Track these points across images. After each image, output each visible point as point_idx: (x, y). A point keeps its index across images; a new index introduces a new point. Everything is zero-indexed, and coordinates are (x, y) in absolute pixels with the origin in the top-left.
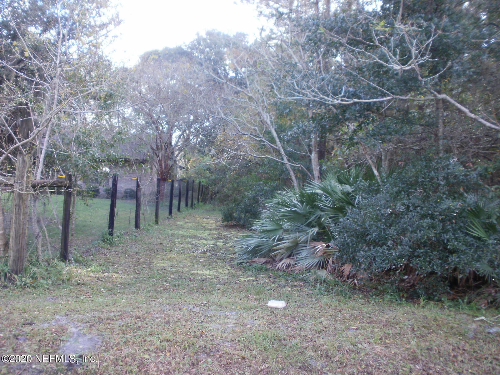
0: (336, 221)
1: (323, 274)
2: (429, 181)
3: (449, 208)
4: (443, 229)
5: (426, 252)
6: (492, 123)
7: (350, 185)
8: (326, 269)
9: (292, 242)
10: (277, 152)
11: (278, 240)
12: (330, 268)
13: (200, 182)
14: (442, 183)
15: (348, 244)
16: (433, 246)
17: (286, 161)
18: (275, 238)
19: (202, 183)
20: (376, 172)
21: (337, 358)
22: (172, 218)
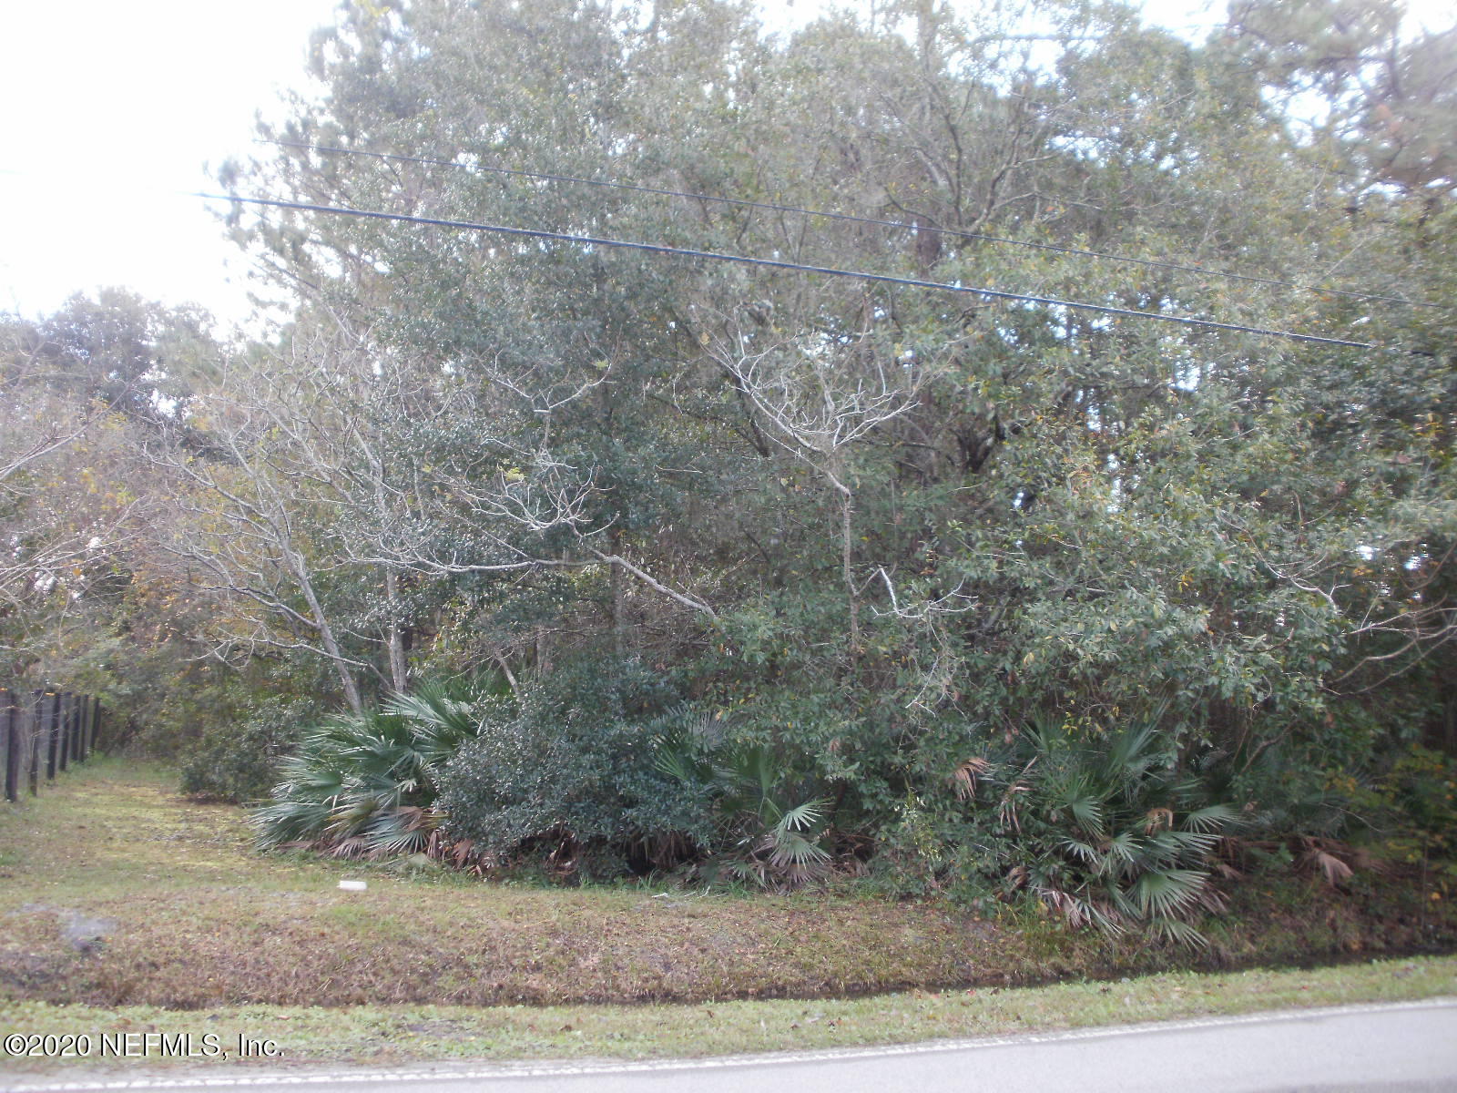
0: (440, 763)
1: (420, 859)
2: (594, 694)
3: (621, 735)
4: (614, 768)
5: (589, 806)
6: (693, 599)
7: (469, 702)
8: (425, 852)
9: (362, 807)
10: (314, 635)
11: (339, 804)
12: (431, 851)
13: (97, 700)
14: (613, 697)
15: (464, 804)
16: (598, 799)
17: (336, 655)
18: (331, 801)
19: (102, 704)
20: (511, 678)
21: (449, 933)
22: (55, 785)
